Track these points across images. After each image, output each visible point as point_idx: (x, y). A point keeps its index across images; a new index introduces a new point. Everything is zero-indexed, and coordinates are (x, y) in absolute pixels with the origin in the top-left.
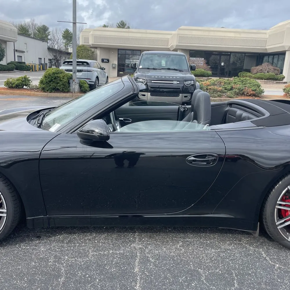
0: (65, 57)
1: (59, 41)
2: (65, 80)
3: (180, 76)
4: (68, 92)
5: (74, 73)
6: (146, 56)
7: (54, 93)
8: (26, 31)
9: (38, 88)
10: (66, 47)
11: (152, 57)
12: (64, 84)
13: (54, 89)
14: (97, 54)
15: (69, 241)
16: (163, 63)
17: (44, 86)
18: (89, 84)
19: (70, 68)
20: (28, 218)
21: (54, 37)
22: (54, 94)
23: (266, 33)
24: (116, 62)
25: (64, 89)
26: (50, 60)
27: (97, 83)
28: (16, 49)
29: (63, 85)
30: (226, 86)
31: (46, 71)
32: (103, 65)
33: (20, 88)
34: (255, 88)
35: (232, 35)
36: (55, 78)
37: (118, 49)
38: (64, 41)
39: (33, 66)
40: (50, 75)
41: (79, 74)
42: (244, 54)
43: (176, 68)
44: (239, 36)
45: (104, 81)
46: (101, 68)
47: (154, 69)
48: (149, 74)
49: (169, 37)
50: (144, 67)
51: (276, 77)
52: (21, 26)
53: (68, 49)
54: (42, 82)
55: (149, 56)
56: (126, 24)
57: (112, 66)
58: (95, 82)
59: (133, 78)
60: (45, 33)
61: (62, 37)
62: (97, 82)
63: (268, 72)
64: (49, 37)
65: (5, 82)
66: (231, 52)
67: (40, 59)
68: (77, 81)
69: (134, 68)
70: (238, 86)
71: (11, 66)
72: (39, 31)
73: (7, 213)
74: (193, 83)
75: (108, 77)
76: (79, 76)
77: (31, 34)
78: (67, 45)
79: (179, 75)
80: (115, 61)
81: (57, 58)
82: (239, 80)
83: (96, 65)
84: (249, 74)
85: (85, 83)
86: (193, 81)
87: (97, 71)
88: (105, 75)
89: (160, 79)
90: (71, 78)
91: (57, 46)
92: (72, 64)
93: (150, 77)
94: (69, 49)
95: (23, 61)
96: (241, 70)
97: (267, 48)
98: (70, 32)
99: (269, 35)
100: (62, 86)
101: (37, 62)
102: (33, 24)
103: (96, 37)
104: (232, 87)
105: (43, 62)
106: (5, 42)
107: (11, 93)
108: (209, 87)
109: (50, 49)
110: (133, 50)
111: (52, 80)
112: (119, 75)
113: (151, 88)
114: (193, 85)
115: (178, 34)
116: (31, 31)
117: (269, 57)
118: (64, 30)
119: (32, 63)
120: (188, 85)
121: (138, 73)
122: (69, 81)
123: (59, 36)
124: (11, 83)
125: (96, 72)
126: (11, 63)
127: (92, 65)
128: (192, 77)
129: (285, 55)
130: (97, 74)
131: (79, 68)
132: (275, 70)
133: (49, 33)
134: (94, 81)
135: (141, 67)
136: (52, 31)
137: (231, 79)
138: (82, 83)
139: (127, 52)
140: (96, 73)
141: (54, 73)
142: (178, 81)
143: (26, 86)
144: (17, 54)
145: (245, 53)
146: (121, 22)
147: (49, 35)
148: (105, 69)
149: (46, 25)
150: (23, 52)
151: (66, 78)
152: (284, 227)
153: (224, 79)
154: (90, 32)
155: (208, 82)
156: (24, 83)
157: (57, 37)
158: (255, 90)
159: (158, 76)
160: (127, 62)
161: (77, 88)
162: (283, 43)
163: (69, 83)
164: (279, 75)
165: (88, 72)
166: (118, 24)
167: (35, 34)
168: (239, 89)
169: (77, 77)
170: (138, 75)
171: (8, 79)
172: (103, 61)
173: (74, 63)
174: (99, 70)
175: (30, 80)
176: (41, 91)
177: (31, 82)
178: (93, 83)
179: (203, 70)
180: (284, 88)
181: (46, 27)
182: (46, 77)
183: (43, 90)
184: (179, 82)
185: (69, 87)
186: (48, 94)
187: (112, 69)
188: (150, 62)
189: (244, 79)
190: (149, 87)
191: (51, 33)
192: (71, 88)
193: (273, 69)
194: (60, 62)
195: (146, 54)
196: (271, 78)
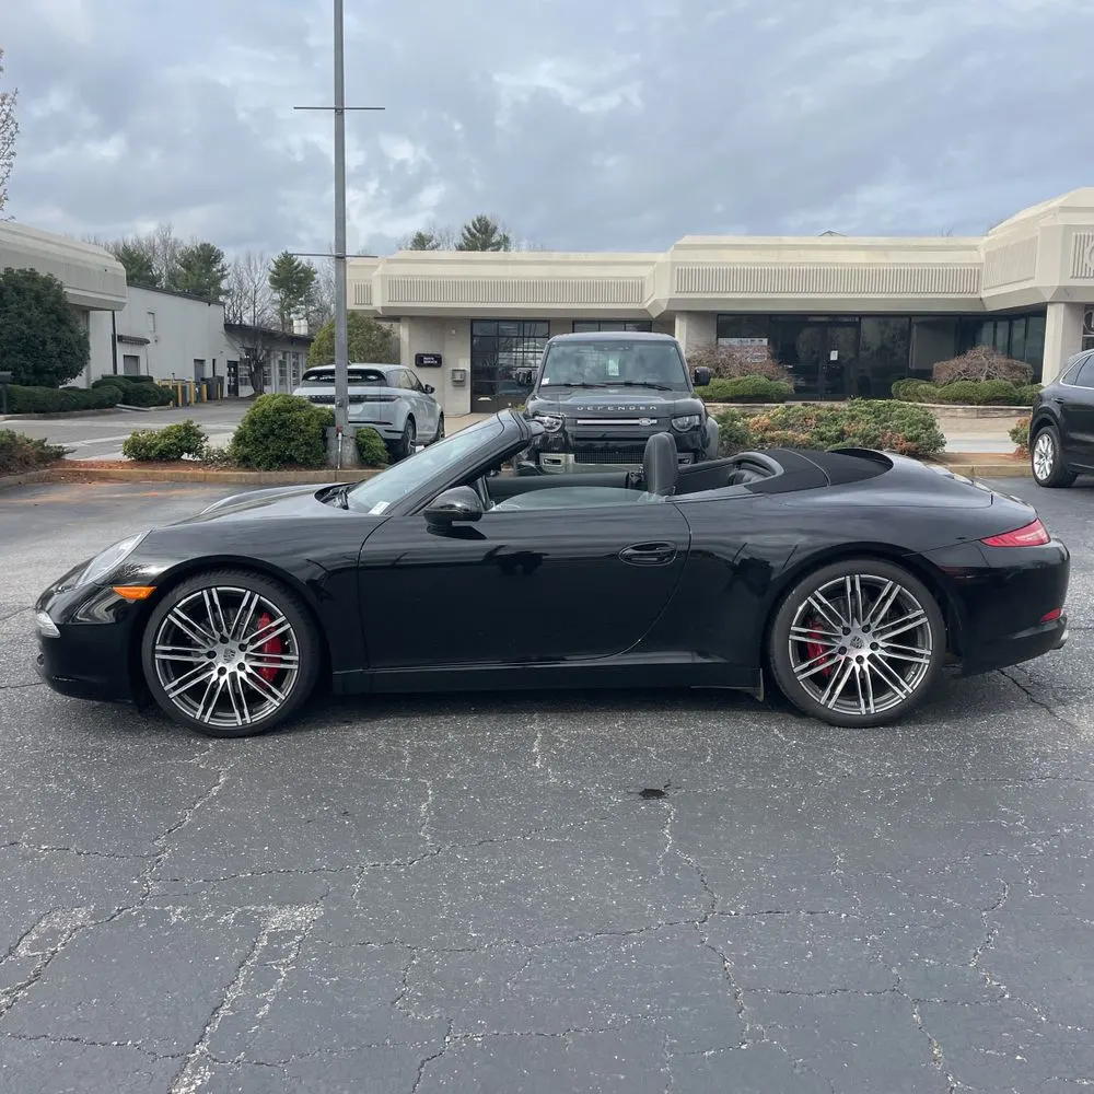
0: (284, 353)
1: (259, 295)
2: (314, 428)
3: (659, 402)
4: (323, 465)
5: (340, 406)
6: (561, 348)
7: (278, 470)
8: (141, 269)
9: (226, 459)
10: (282, 315)
11: (577, 351)
12: (312, 441)
13: (278, 458)
14: (398, 339)
15: (408, 726)
16: (613, 367)
17: (247, 450)
18: (386, 440)
19: (329, 391)
20: (337, 672)
21: (240, 282)
22: (279, 473)
23: (974, 248)
24: (465, 364)
25: (308, 456)
26: (232, 365)
27: (411, 435)
28: (121, 334)
29: (307, 444)
30: (823, 429)
31: (252, 406)
32: (426, 376)
33: (173, 460)
34: (915, 432)
35: (860, 257)
36: (283, 426)
37: (473, 321)
38: (277, 296)
39: (177, 387)
40: (267, 417)
41: (355, 410)
42: (907, 320)
43: (649, 381)
44: (883, 260)
45: (430, 428)
46: (419, 387)
47: (584, 386)
48: (569, 402)
49: (646, 271)
50: (553, 383)
51: (1016, 393)
52: (126, 249)
53: (292, 321)
54: (240, 439)
55: (568, 350)
56: (496, 228)
57: (454, 376)
58: (405, 433)
59: (520, 414)
60: (209, 271)
61: (268, 283)
62: (410, 431)
63: (988, 377)
64: (224, 285)
65: (126, 443)
66: (862, 316)
67: (200, 362)
68: (349, 430)
69: (527, 384)
70: (861, 426)
71: (107, 392)
72: (187, 265)
73: (299, 662)
74: (697, 423)
75: (442, 415)
76: (355, 415)
77: (160, 276)
78: (286, 307)
79: (658, 400)
80: (460, 361)
81: (255, 358)
82: (865, 408)
83: (403, 378)
84: (924, 386)
85: (375, 437)
86: (697, 417)
87: (407, 398)
88: (432, 409)
89: (601, 414)
90: (330, 421)
91: (251, 314)
92: (332, 381)
93: (571, 408)
94: (295, 323)
95: (143, 373)
96: (903, 372)
97: (984, 295)
98: (296, 264)
99: (987, 254)
100: (304, 448)
101: (190, 376)
102: (165, 242)
103: (393, 285)
104: (843, 432)
105: (208, 374)
106: (85, 311)
107: (147, 477)
108: (769, 434)
109: (233, 329)
110: (524, 321)
111: (273, 430)
112: (476, 408)
113: (577, 439)
114: (696, 428)
115: (674, 264)
116: (159, 268)
117: (995, 327)
118: (276, 259)
119: (171, 377)
120: (683, 428)
121: (539, 400)
122: (324, 432)
123: (260, 278)
124: (144, 445)
125: (407, 401)
126: (106, 381)
127: (391, 378)
128: (692, 404)
129: (1045, 317)
130: (409, 407)
131: (354, 390)
132: (1013, 368)
133: (223, 269)
134: (401, 428)
135: (545, 381)
136: (233, 264)
137: (844, 405)
138: (363, 437)
139: (503, 326)
140: (406, 403)
141: (278, 410)
142: (652, 418)
143: (189, 453)
144: (122, 350)
145: (909, 316)
146: (479, 220)
147: (223, 277)
148: (433, 390)
149: (212, 245)
150: (143, 342)
151: (315, 423)
152: (810, 677)
153: (819, 408)
154: (377, 267)
155: (764, 420)
156: (184, 443)
157: (251, 284)
158: (916, 438)
159: (595, 407)
160: (504, 359)
161: (351, 452)
162: (1033, 278)
163: (325, 439)
164: (1029, 388)
165: (383, 403)
166: (469, 230)
167: (173, 276)
168: (863, 437)
169: (350, 419)
170: (540, 404)
171: (134, 434)
172: (420, 361)
173: (341, 377)
174: (415, 393)
175: (203, 435)
176: (238, 466)
177: (206, 440)
178: (399, 436)
179: (763, 380)
180: (1014, 427)
181: (213, 249)
182: (252, 422)
183: (245, 462)
184: (655, 421)
185: (325, 451)
186: (259, 476)
187: (452, 388)
188: (574, 367)
189: (884, 406)
190: (570, 440)
191: (229, 270)
192: (332, 454)
193: (1008, 365)
194: (266, 369)
195: (560, 343)
196: (1001, 398)
